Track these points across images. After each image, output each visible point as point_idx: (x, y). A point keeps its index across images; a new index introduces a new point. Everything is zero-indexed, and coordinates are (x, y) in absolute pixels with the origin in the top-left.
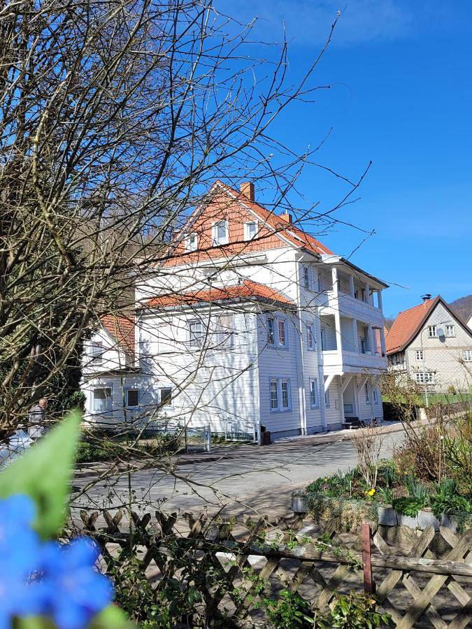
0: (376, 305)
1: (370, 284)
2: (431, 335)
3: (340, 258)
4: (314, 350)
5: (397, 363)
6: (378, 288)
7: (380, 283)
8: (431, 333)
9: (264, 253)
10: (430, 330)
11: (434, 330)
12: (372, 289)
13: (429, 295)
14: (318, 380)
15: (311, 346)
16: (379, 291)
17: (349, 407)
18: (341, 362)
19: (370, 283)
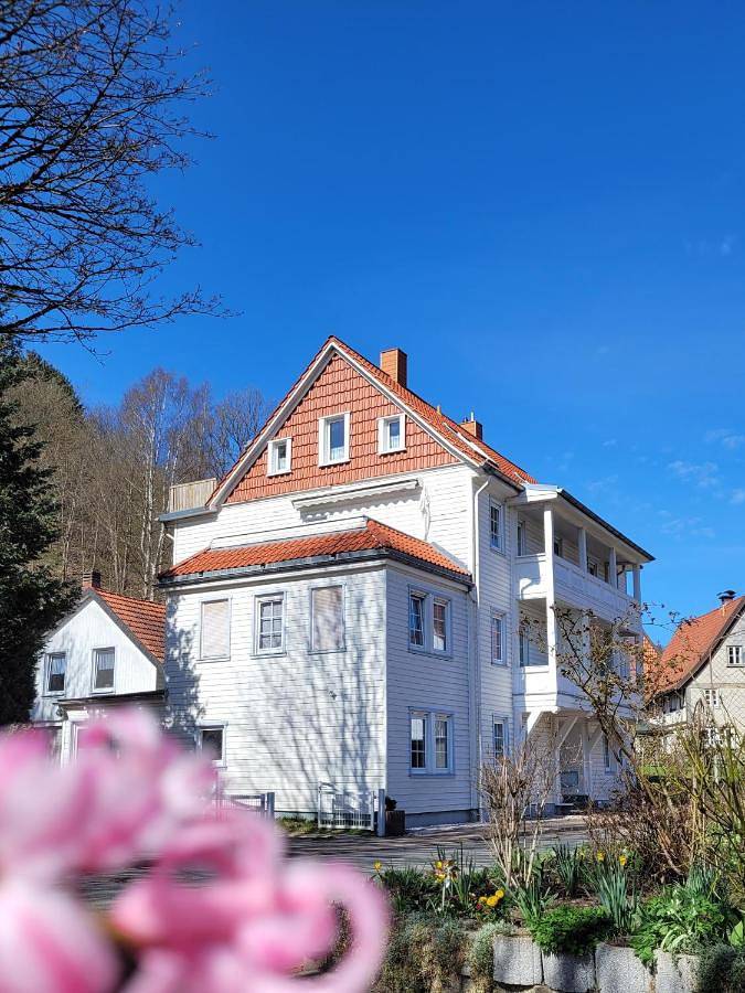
0: (630, 592)
1: (618, 550)
2: (731, 661)
3: (560, 490)
4: (505, 666)
5: (671, 711)
6: (634, 561)
7: (639, 549)
8: (731, 658)
9: (414, 478)
10: (731, 653)
11: (737, 653)
12: (623, 563)
13: (731, 593)
14: (510, 721)
15: (499, 658)
16: (636, 568)
17: (570, 775)
18: (555, 689)
19: (618, 548)
